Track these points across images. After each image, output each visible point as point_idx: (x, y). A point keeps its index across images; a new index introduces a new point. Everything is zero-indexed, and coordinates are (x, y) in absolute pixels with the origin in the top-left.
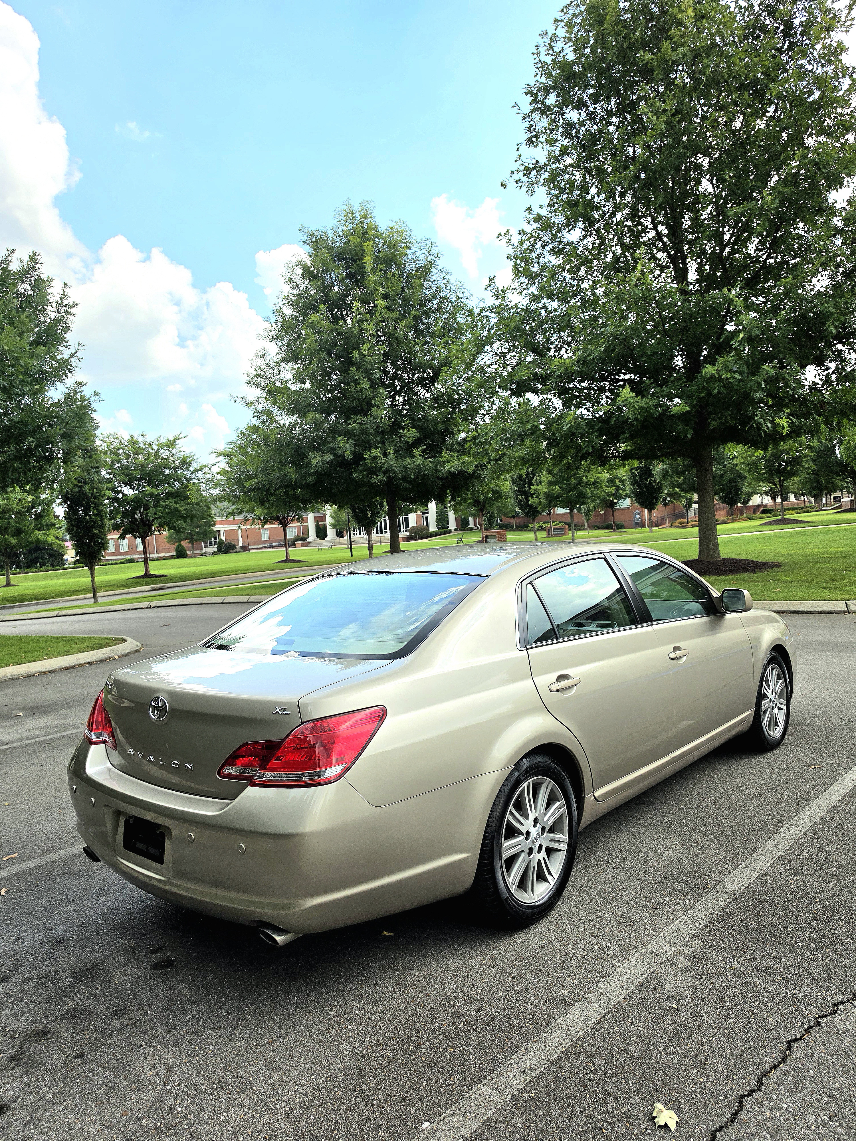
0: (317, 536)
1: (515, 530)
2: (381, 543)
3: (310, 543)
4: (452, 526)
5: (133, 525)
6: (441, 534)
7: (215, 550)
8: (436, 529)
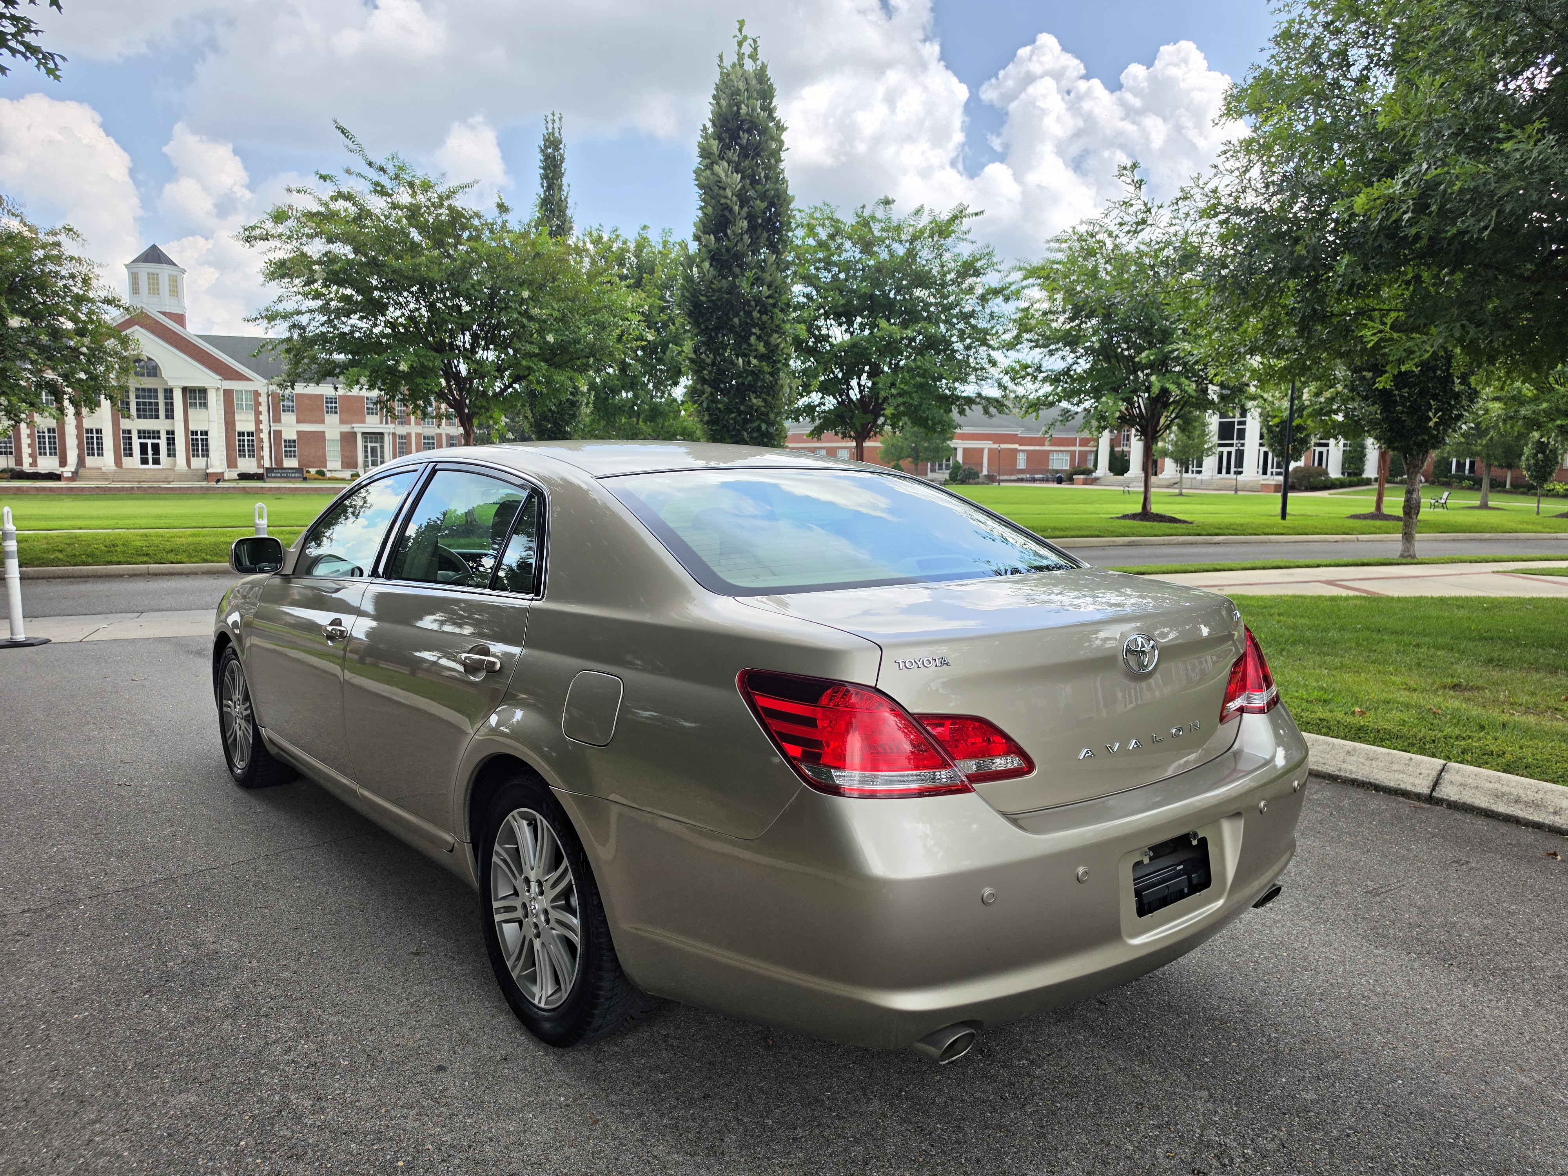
0: (1111, 470)
1: (1507, 492)
2: (1236, 490)
3: (1097, 479)
4: (1371, 470)
5: (843, 408)
6: (1351, 485)
7: (947, 476)
8: (1340, 476)
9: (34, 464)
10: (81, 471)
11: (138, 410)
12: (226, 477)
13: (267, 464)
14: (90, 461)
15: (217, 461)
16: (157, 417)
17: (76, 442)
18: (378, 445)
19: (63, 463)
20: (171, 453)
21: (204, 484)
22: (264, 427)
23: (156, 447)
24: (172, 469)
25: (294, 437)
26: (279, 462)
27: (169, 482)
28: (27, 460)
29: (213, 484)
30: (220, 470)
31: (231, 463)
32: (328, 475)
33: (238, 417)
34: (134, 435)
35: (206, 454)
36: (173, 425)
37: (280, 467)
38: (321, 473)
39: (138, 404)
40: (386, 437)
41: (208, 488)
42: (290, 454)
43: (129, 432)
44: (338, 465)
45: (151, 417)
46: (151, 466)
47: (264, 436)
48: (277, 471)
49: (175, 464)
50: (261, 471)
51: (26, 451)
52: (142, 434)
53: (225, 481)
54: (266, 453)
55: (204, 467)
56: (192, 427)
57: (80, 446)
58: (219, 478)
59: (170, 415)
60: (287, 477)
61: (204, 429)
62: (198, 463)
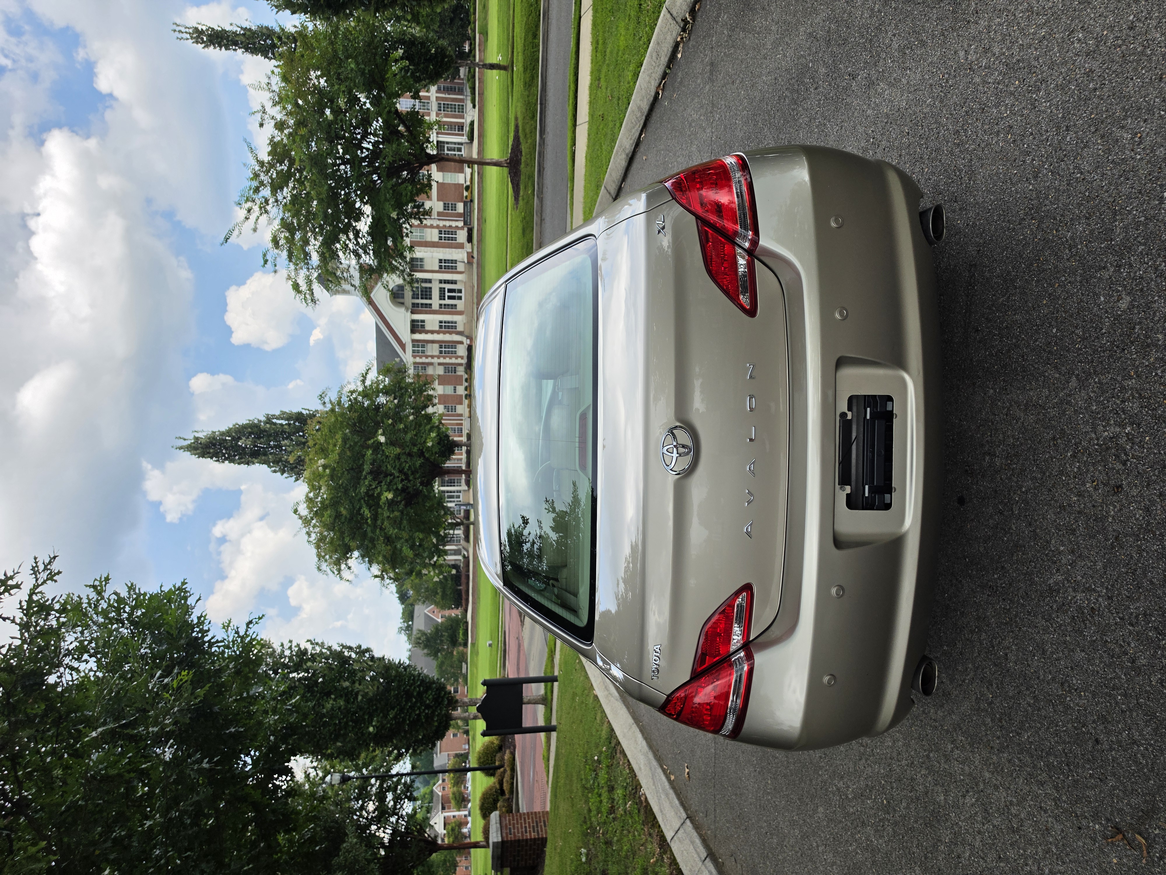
9: (462, 358)
10: (466, 333)
11: (426, 298)
12: (470, 250)
13: (461, 224)
14: (460, 328)
15: (459, 255)
16: (431, 288)
17: (448, 335)
18: (446, 146)
19: (461, 343)
20: (454, 282)
21: (475, 266)
22: (435, 223)
23: (450, 291)
24: (465, 283)
25: (441, 204)
26: (459, 215)
27: (473, 286)
28: (459, 361)
29: (475, 260)
30: (465, 255)
31: (461, 246)
32: (468, 183)
33: (429, 239)
34: (443, 302)
35: (455, 261)
36: (435, 280)
37: (463, 215)
38: (467, 188)
39: (422, 298)
40: (440, 139)
41: (478, 264)
42: (454, 207)
43: (441, 305)
44: (461, 176)
45: (431, 292)
46: (463, 295)
47: (441, 223)
48: (466, 217)
49: (461, 281)
50: (466, 229)
51: (453, 361)
52: (442, 297)
53: (472, 252)
54: (454, 224)
55: (463, 264)
56: (437, 268)
57: (450, 333)
58: (470, 256)
59: (430, 281)
60: (470, 212)
61: (437, 261)
62: (461, 267)
